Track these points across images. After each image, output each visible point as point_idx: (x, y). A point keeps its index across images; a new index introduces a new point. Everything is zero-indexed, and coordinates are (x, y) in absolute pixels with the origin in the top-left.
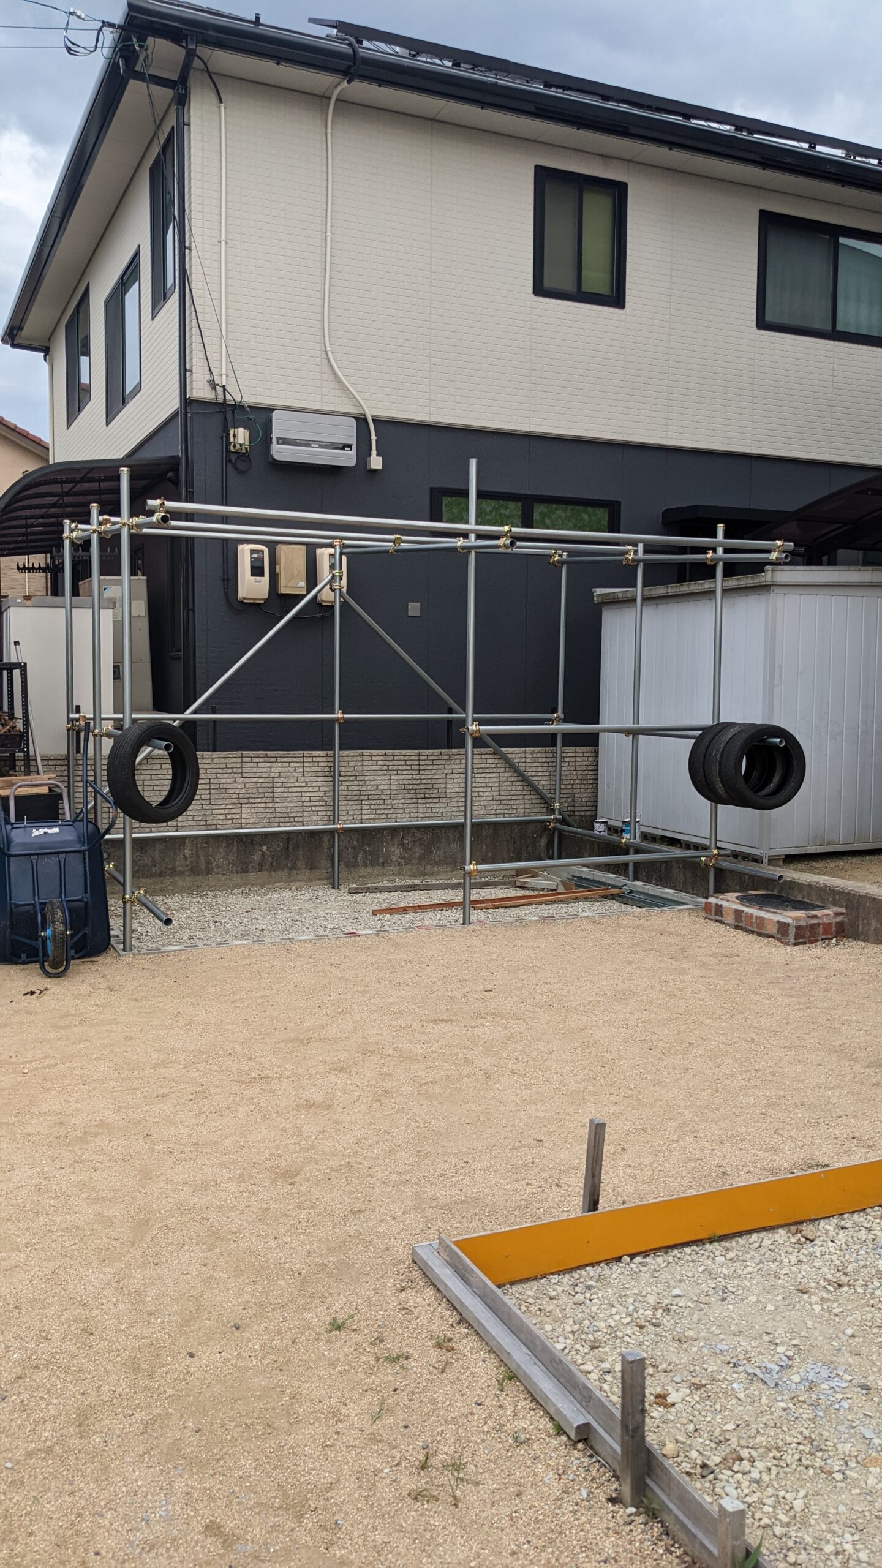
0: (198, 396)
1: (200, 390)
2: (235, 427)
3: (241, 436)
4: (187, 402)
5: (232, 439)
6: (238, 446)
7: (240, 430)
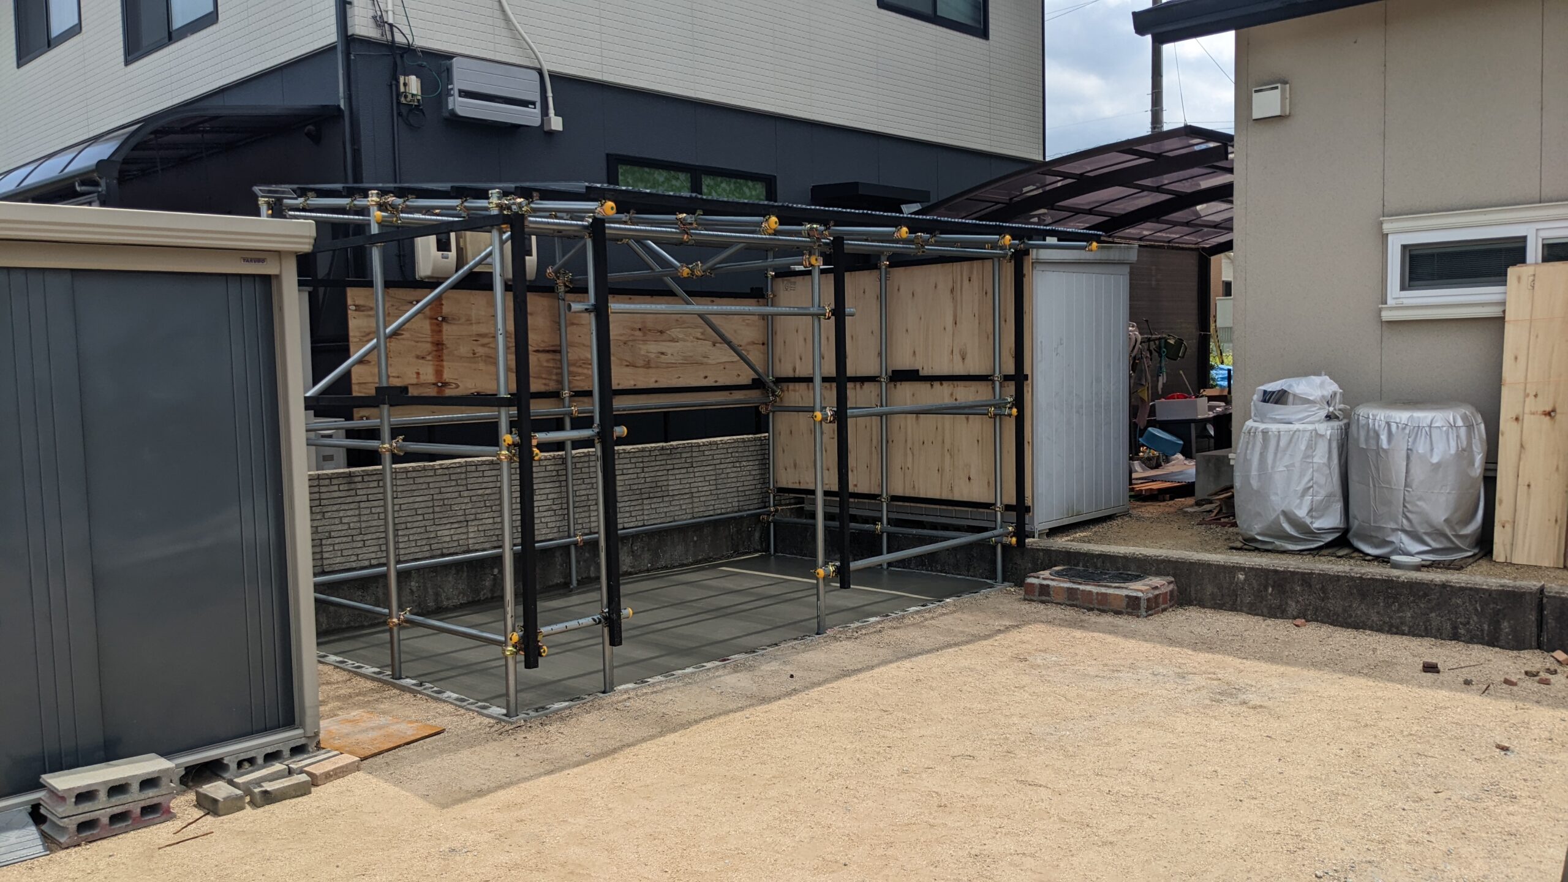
0: (362, 33)
1: (362, 25)
2: (406, 74)
3: (413, 85)
4: (349, 40)
5: (402, 89)
6: (410, 97)
7: (412, 78)
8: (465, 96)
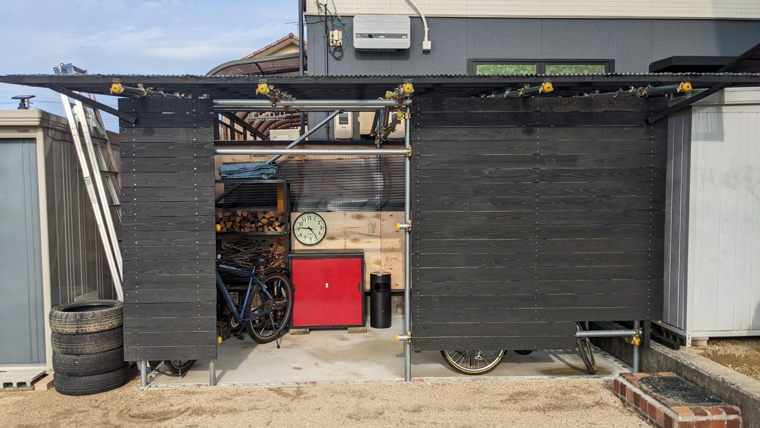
0: (313, 13)
1: (311, 8)
5: (331, 38)
6: (335, 42)
7: (336, 31)
8: (360, 37)
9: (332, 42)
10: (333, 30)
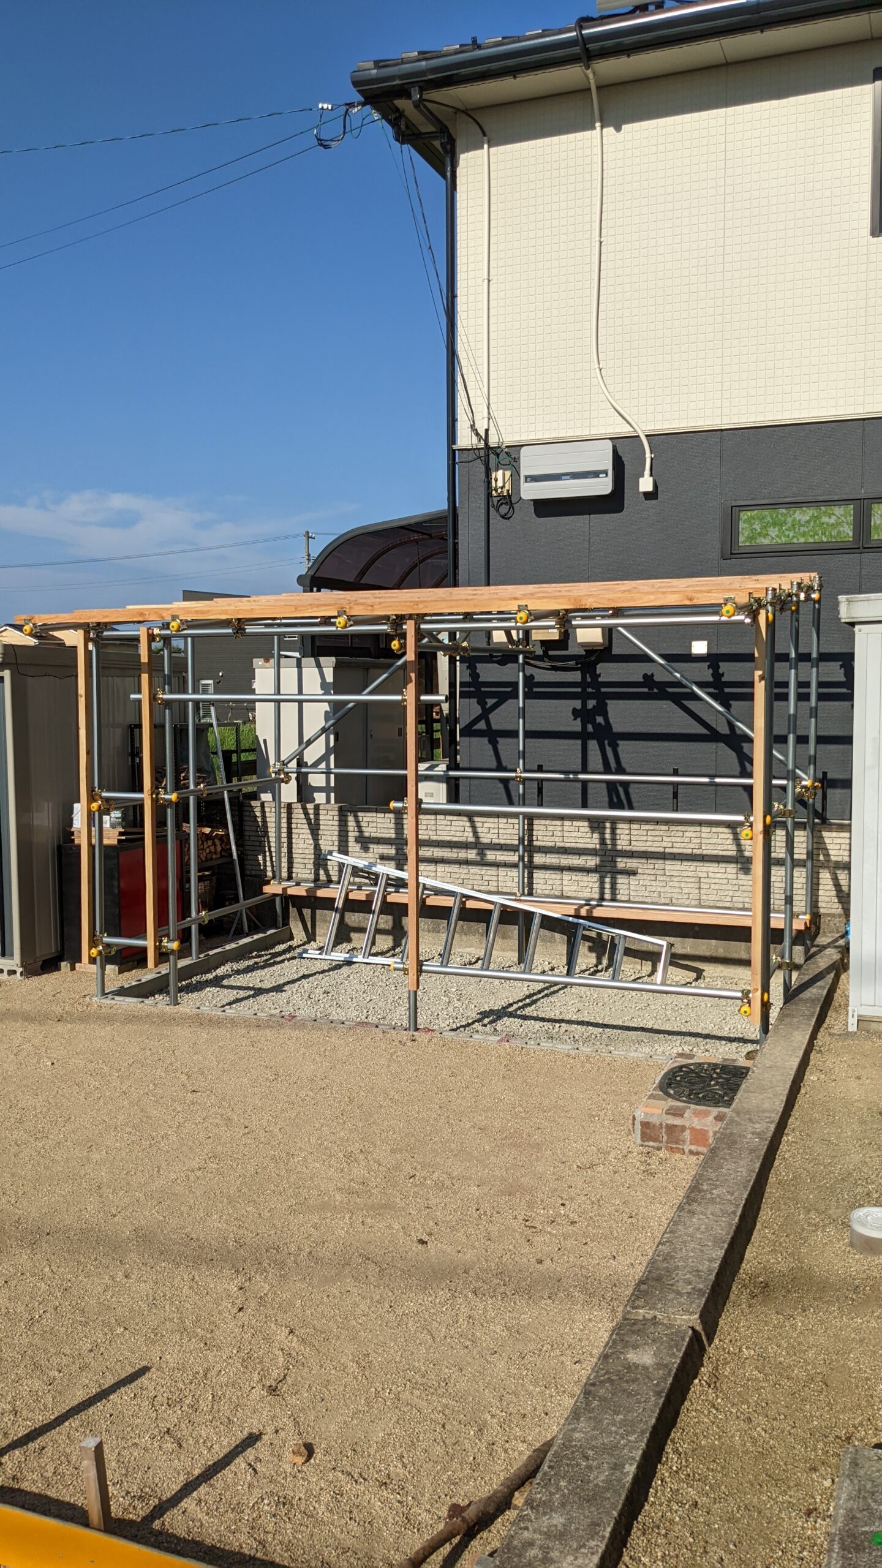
0: (463, 445)
1: (465, 440)
4: (454, 454)
5: (494, 484)
6: (499, 490)
7: (500, 473)
8: (531, 481)
9: (496, 491)
10: (497, 470)
